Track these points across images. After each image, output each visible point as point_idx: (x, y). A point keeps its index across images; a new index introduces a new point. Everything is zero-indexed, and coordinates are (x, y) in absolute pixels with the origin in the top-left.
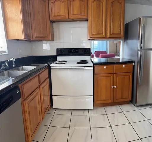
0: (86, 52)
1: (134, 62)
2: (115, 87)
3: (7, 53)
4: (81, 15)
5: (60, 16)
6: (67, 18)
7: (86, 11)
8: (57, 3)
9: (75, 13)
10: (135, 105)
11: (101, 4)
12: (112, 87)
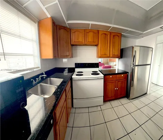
0: (96, 65)
1: (128, 73)
2: (117, 89)
3: (40, 68)
4: (93, 42)
5: (79, 42)
6: (84, 43)
7: (97, 40)
8: (76, 33)
9: (90, 40)
10: (129, 99)
11: (107, 36)
12: (115, 89)
